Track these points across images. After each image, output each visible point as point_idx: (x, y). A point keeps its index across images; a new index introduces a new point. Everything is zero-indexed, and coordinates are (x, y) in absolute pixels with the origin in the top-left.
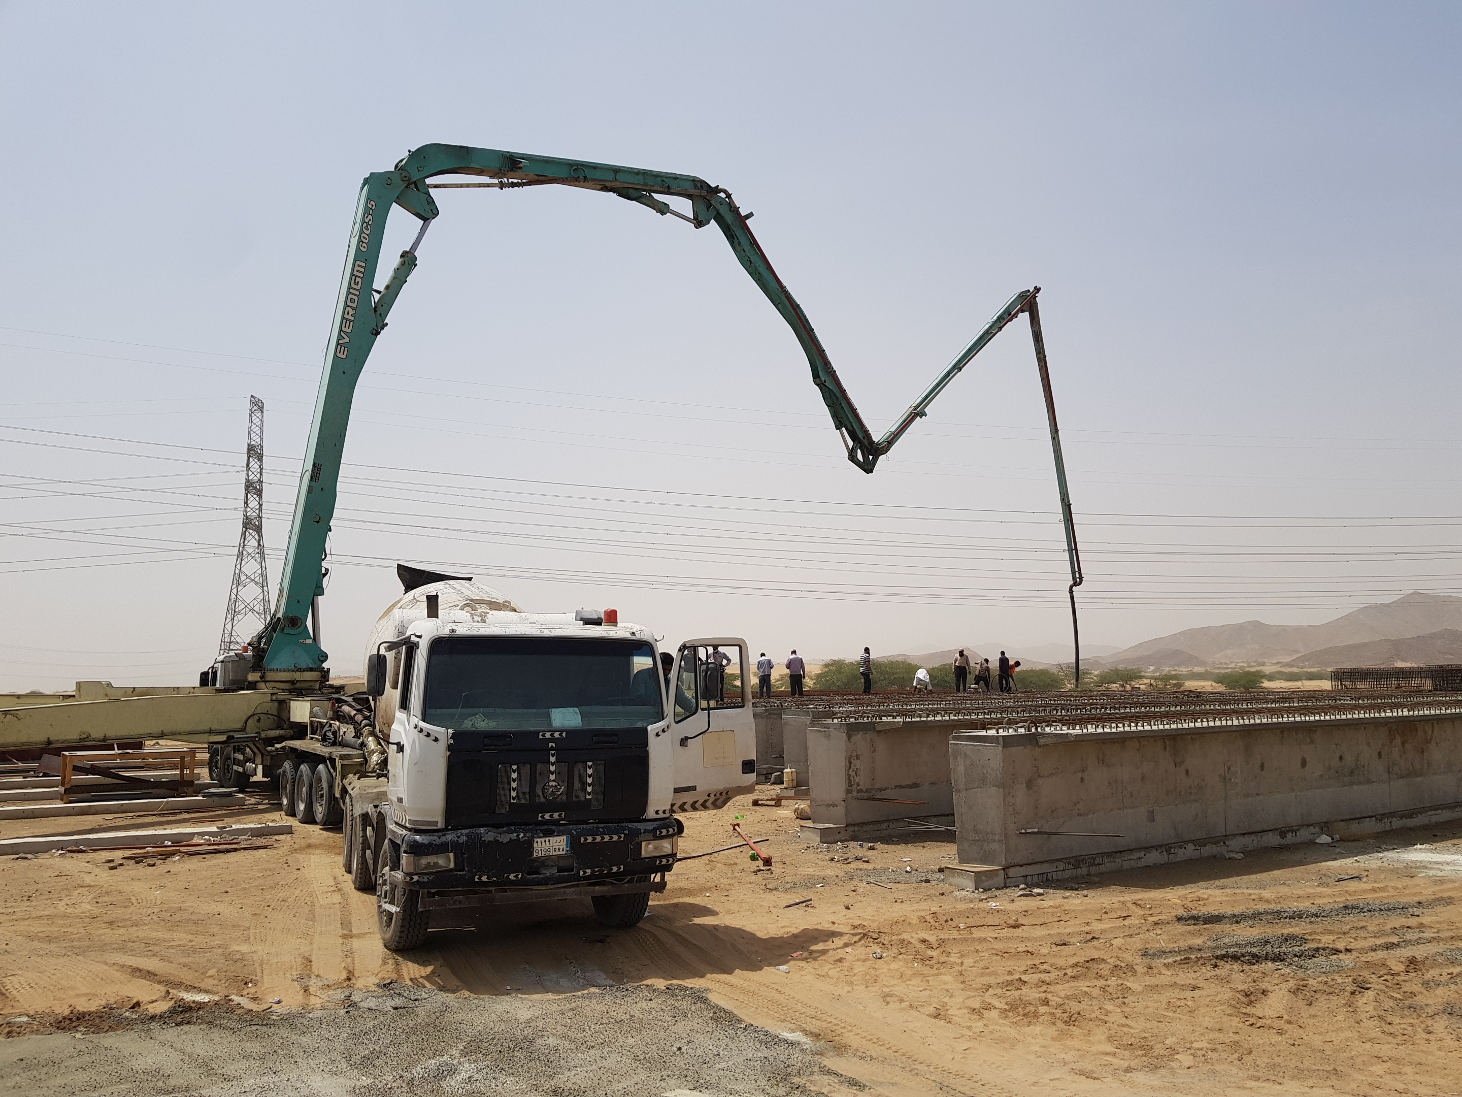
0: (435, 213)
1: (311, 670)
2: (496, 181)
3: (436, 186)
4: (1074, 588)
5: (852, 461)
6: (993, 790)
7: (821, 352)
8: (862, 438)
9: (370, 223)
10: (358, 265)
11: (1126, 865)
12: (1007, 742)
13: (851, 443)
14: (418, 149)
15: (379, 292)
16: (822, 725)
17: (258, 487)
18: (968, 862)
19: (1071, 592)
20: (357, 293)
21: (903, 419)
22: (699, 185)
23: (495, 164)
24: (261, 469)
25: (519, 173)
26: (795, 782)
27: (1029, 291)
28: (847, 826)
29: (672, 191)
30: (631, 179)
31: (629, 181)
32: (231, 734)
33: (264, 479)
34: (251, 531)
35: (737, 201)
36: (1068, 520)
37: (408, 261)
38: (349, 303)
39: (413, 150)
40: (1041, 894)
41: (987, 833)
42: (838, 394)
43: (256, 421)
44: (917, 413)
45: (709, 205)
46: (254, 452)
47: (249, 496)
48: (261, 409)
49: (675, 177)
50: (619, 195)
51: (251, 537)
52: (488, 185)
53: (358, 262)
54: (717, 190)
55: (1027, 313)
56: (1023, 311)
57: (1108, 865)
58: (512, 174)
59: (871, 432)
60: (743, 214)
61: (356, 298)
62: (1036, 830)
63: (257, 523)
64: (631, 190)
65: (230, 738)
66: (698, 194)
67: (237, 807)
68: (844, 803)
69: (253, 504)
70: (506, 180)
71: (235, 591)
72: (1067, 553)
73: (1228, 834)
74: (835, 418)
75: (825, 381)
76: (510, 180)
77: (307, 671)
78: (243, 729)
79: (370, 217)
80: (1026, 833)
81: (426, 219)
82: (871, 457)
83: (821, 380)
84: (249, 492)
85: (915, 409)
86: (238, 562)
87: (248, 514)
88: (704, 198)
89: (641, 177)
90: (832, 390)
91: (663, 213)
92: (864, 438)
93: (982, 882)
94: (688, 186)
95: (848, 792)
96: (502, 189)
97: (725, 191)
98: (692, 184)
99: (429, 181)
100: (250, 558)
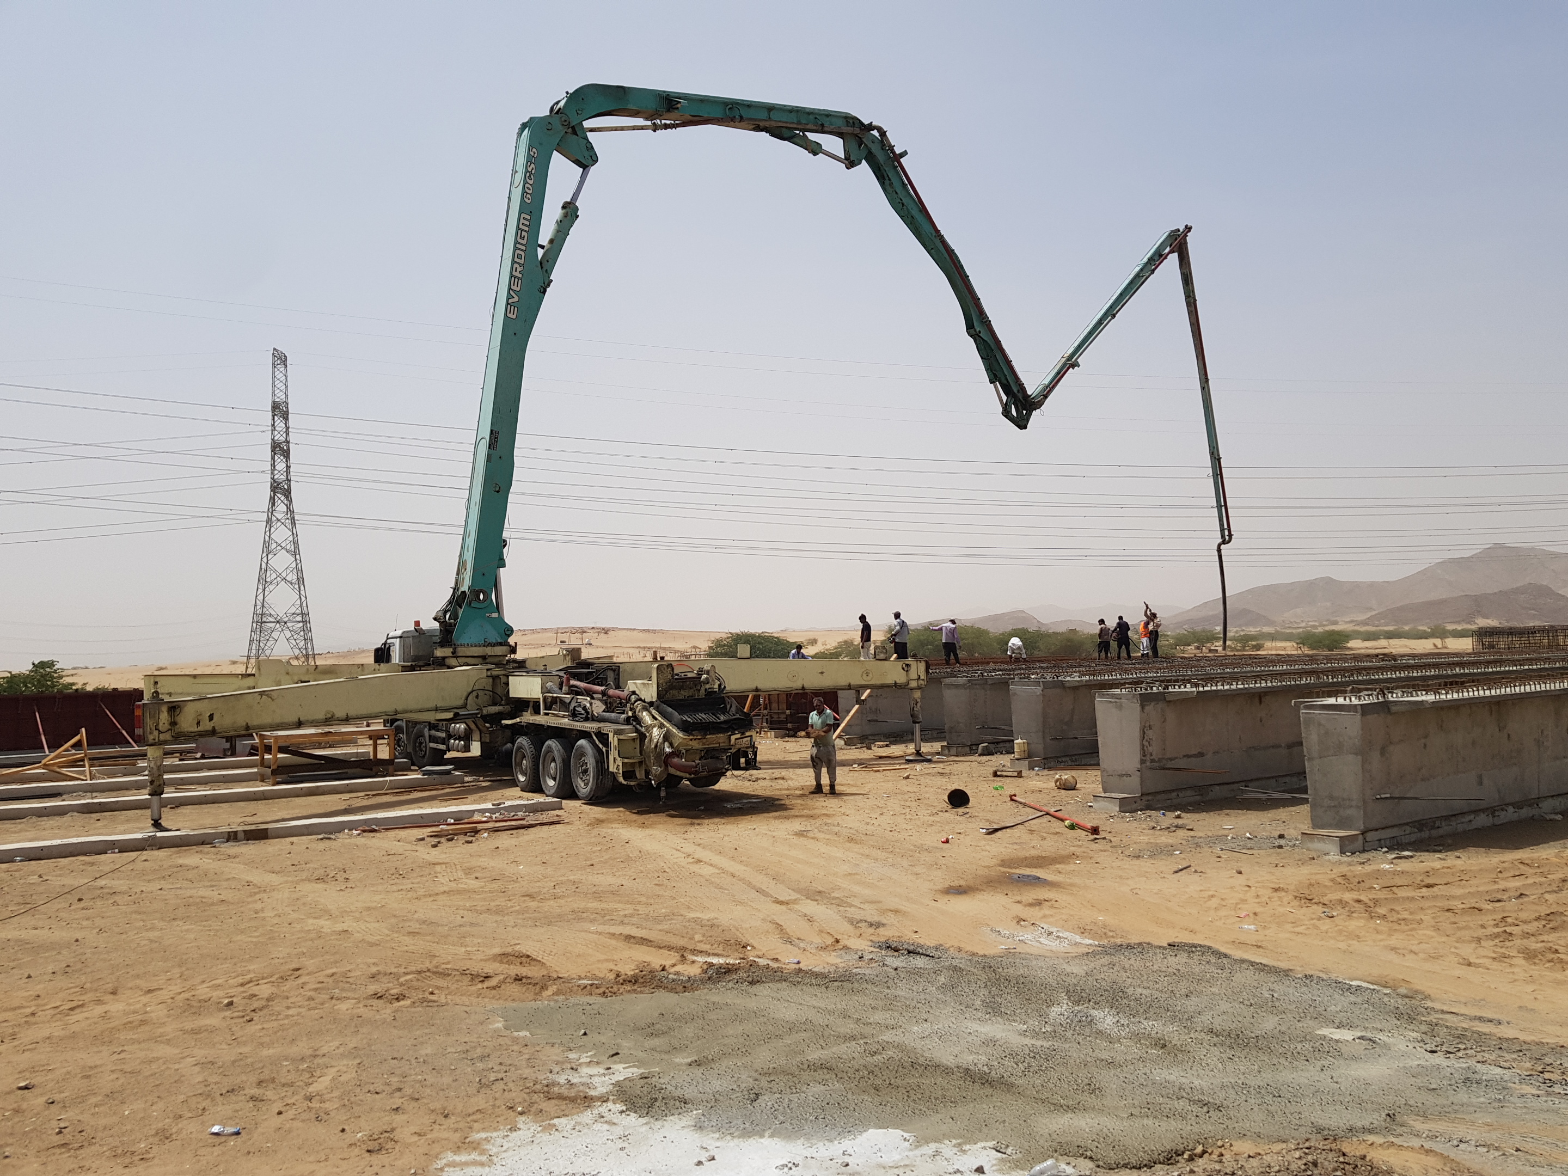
0: (595, 160)
1: (501, 644)
2: (649, 123)
3: (592, 130)
4: (1223, 547)
5: (1006, 416)
6: (1350, 758)
7: (977, 301)
8: (1016, 392)
9: (533, 172)
10: (524, 218)
11: (1460, 828)
12: (1365, 710)
13: (1004, 398)
14: (576, 91)
15: (542, 247)
16: (1113, 696)
17: (285, 448)
18: (1323, 827)
19: (1219, 550)
20: (524, 248)
21: (1056, 370)
22: (851, 121)
23: (652, 105)
24: (287, 428)
25: (675, 114)
26: (1026, 752)
27: (1178, 230)
28: (1142, 795)
29: (826, 129)
30: (785, 117)
31: (783, 120)
32: (456, 711)
33: (292, 438)
34: (280, 496)
35: (892, 138)
36: (1217, 475)
37: (570, 211)
38: (516, 259)
39: (571, 91)
40: (1412, 857)
41: (1344, 800)
42: (993, 346)
43: (280, 375)
44: (1070, 363)
45: (860, 143)
46: (280, 410)
47: (276, 458)
48: (284, 362)
49: (828, 114)
50: (773, 135)
51: (280, 501)
52: (642, 128)
53: (523, 215)
54: (870, 127)
55: (1176, 254)
56: (1173, 252)
57: (1445, 829)
58: (668, 115)
59: (1025, 385)
60: (898, 152)
61: (522, 253)
62: (1388, 795)
63: (286, 487)
64: (784, 130)
65: (456, 715)
66: (850, 132)
67: (459, 785)
68: (1139, 773)
69: (281, 466)
70: (658, 121)
71: (265, 560)
72: (1216, 509)
73: (1541, 796)
74: (989, 371)
75: (980, 332)
76: (663, 122)
77: (497, 645)
78: (464, 706)
79: (533, 166)
80: (1381, 798)
81: (585, 167)
82: (1024, 412)
83: (975, 331)
84: (275, 454)
85: (1068, 360)
86: (267, 529)
87: (276, 477)
88: (856, 135)
89: (793, 115)
90: (986, 341)
91: (815, 154)
92: (1018, 391)
93: (1345, 846)
94: (840, 123)
95: (1142, 762)
96: (655, 131)
97: (879, 129)
98: (845, 121)
99: (587, 124)
100: (279, 524)
